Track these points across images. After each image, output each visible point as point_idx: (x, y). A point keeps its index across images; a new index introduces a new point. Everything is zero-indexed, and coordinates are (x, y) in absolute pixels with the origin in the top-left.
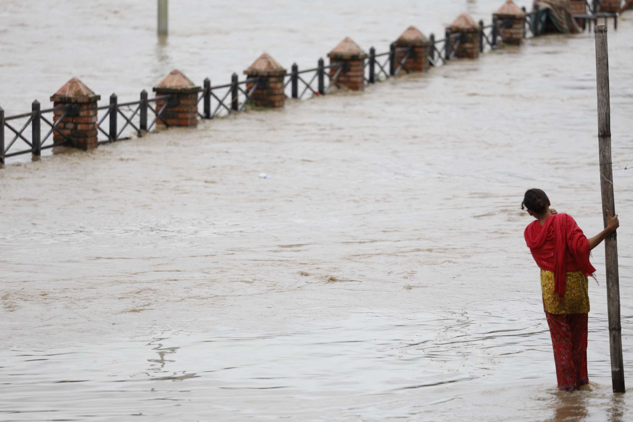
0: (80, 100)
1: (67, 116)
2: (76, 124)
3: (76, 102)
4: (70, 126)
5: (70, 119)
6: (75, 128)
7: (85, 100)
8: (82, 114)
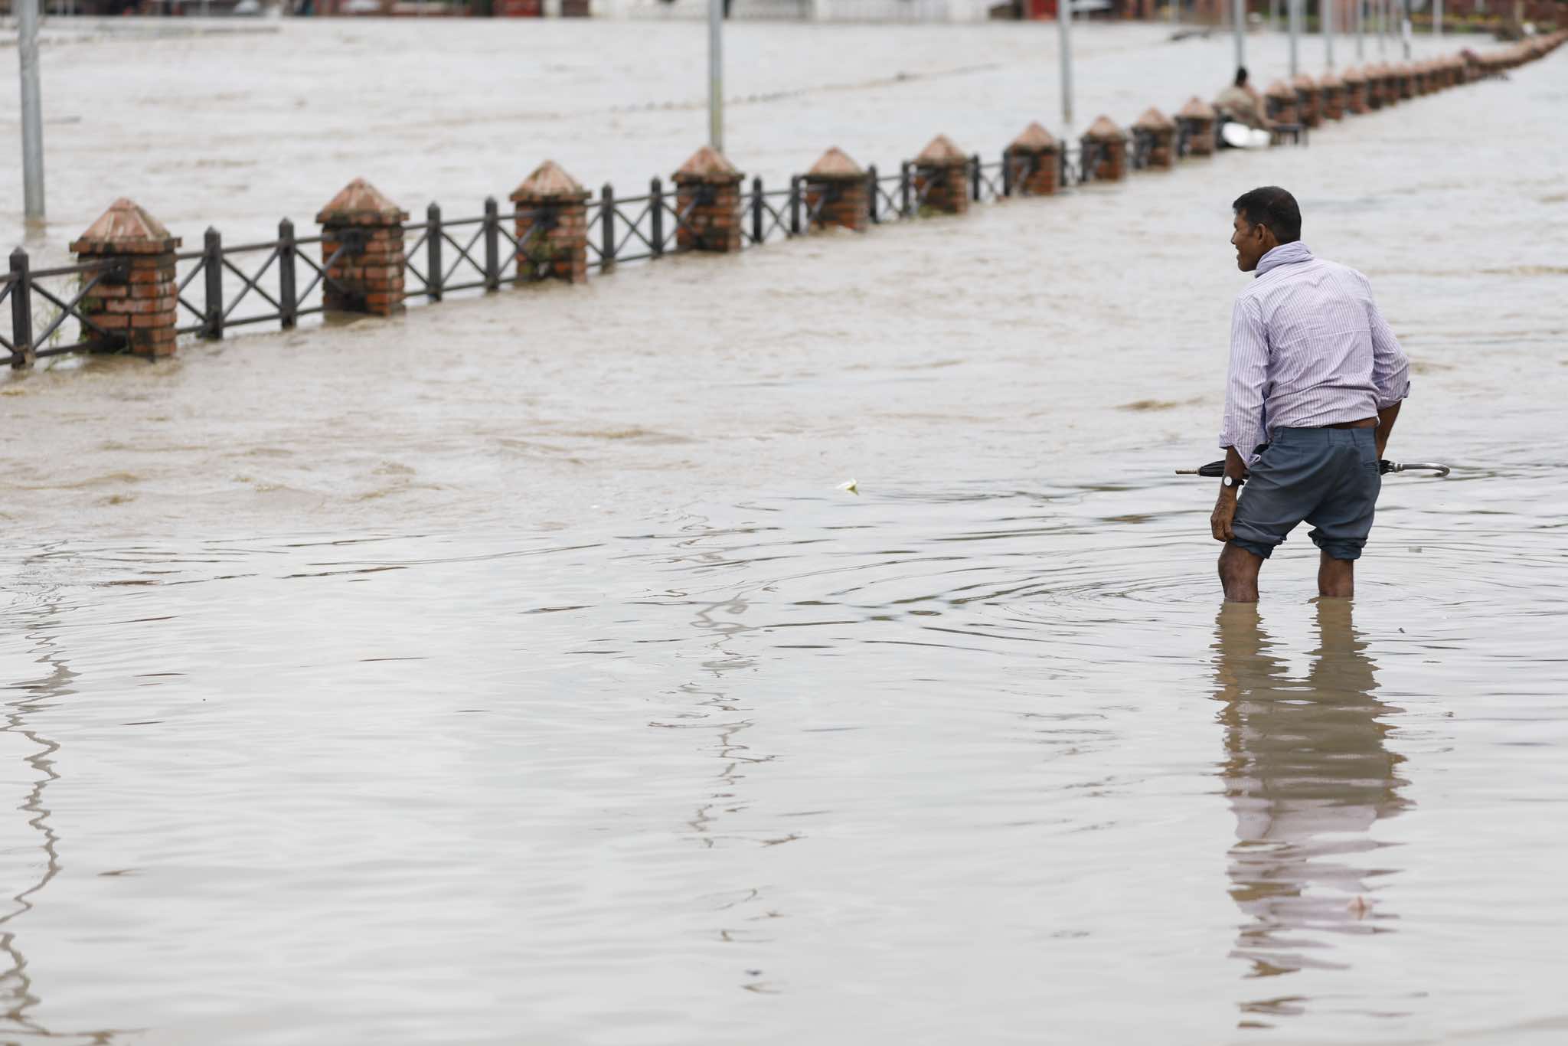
0: (718, 179)
1: (699, 205)
2: (711, 217)
3: (711, 184)
4: (702, 220)
5: (701, 209)
6: (709, 225)
7: (725, 179)
8: (722, 201)
